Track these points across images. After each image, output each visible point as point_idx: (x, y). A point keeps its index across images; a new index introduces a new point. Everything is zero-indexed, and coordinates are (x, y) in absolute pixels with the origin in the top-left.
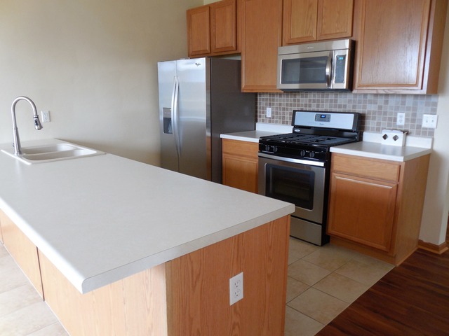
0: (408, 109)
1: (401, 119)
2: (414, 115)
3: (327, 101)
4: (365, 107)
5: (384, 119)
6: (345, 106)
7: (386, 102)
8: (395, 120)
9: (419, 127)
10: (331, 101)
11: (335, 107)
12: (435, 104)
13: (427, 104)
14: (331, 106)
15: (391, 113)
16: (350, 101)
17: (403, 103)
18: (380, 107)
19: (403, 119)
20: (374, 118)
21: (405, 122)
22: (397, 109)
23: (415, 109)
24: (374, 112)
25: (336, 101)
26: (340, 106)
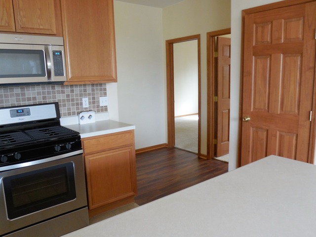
0: (89, 94)
1: (86, 102)
2: (94, 98)
3: (12, 95)
4: (54, 97)
5: (73, 105)
6: (34, 98)
7: (72, 91)
8: (81, 104)
9: (98, 106)
10: (17, 95)
11: (24, 100)
12: (105, 89)
13: (101, 90)
14: (18, 100)
15: (77, 100)
16: (39, 93)
17: (85, 91)
18: (68, 96)
19: (87, 103)
20: (64, 106)
21: (89, 104)
22: (81, 95)
23: (93, 94)
24: (64, 101)
25: (23, 95)
26: (29, 99)
